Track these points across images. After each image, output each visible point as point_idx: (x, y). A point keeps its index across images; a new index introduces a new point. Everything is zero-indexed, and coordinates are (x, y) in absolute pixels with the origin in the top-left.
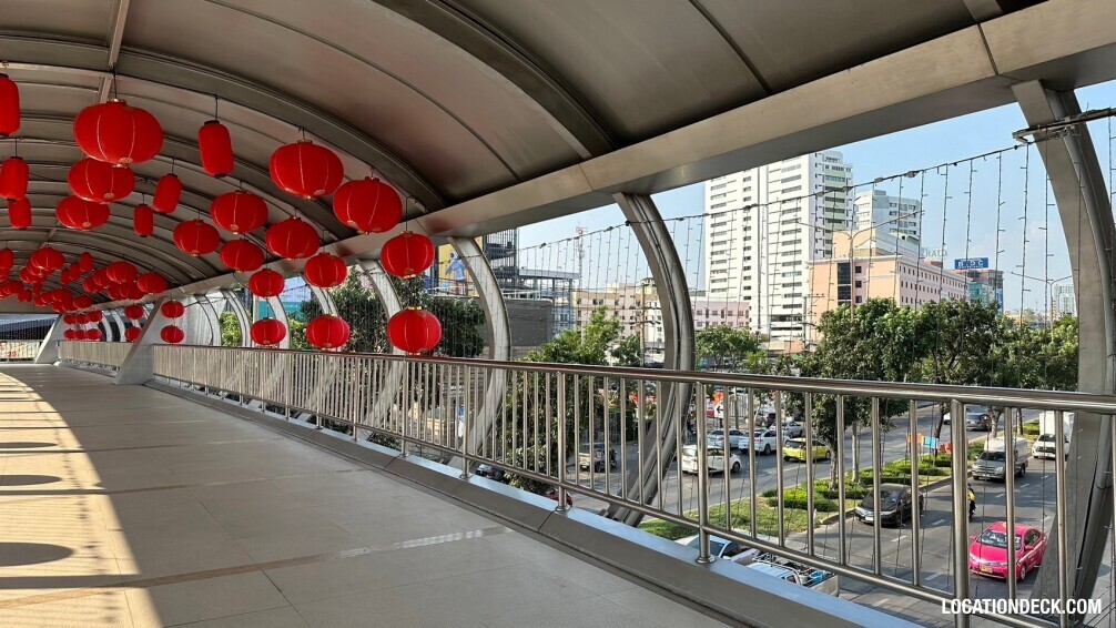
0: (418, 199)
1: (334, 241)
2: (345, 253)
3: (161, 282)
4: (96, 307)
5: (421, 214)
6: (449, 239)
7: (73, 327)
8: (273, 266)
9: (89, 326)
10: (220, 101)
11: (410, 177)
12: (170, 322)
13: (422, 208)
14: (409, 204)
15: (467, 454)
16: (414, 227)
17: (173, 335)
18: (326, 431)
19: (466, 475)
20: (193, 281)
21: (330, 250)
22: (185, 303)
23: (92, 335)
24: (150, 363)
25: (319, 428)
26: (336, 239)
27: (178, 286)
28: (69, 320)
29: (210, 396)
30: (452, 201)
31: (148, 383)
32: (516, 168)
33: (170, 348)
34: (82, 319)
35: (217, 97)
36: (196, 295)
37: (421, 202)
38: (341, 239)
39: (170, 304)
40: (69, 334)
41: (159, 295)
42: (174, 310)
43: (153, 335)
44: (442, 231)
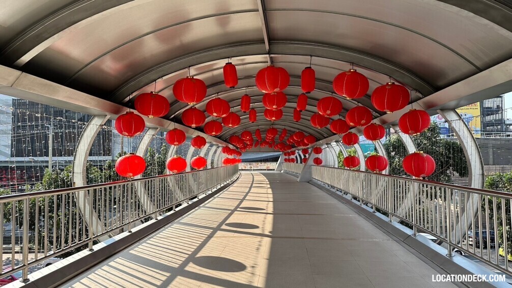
0: (417, 90)
1: (378, 117)
2: (384, 122)
3: (314, 139)
4: (293, 149)
5: (420, 99)
6: (438, 111)
7: (287, 157)
8: (353, 131)
9: (292, 157)
10: (313, 58)
11: (412, 79)
12: (317, 156)
13: (420, 95)
14: (413, 94)
15: (450, 242)
16: (416, 106)
17: (318, 162)
18: (378, 214)
19: (450, 255)
20: (325, 138)
21: (376, 121)
22: (323, 147)
23: (293, 160)
24: (311, 173)
25: (374, 212)
26: (379, 116)
27: (319, 140)
28: (285, 155)
29: (331, 189)
30: (438, 89)
31: (310, 182)
32: (478, 64)
33: (317, 167)
34: (289, 154)
35: (311, 56)
36: (327, 144)
37: (420, 92)
38: (381, 115)
39: (316, 148)
40: (286, 160)
41: (313, 144)
42: (318, 151)
43: (311, 161)
44: (432, 108)
